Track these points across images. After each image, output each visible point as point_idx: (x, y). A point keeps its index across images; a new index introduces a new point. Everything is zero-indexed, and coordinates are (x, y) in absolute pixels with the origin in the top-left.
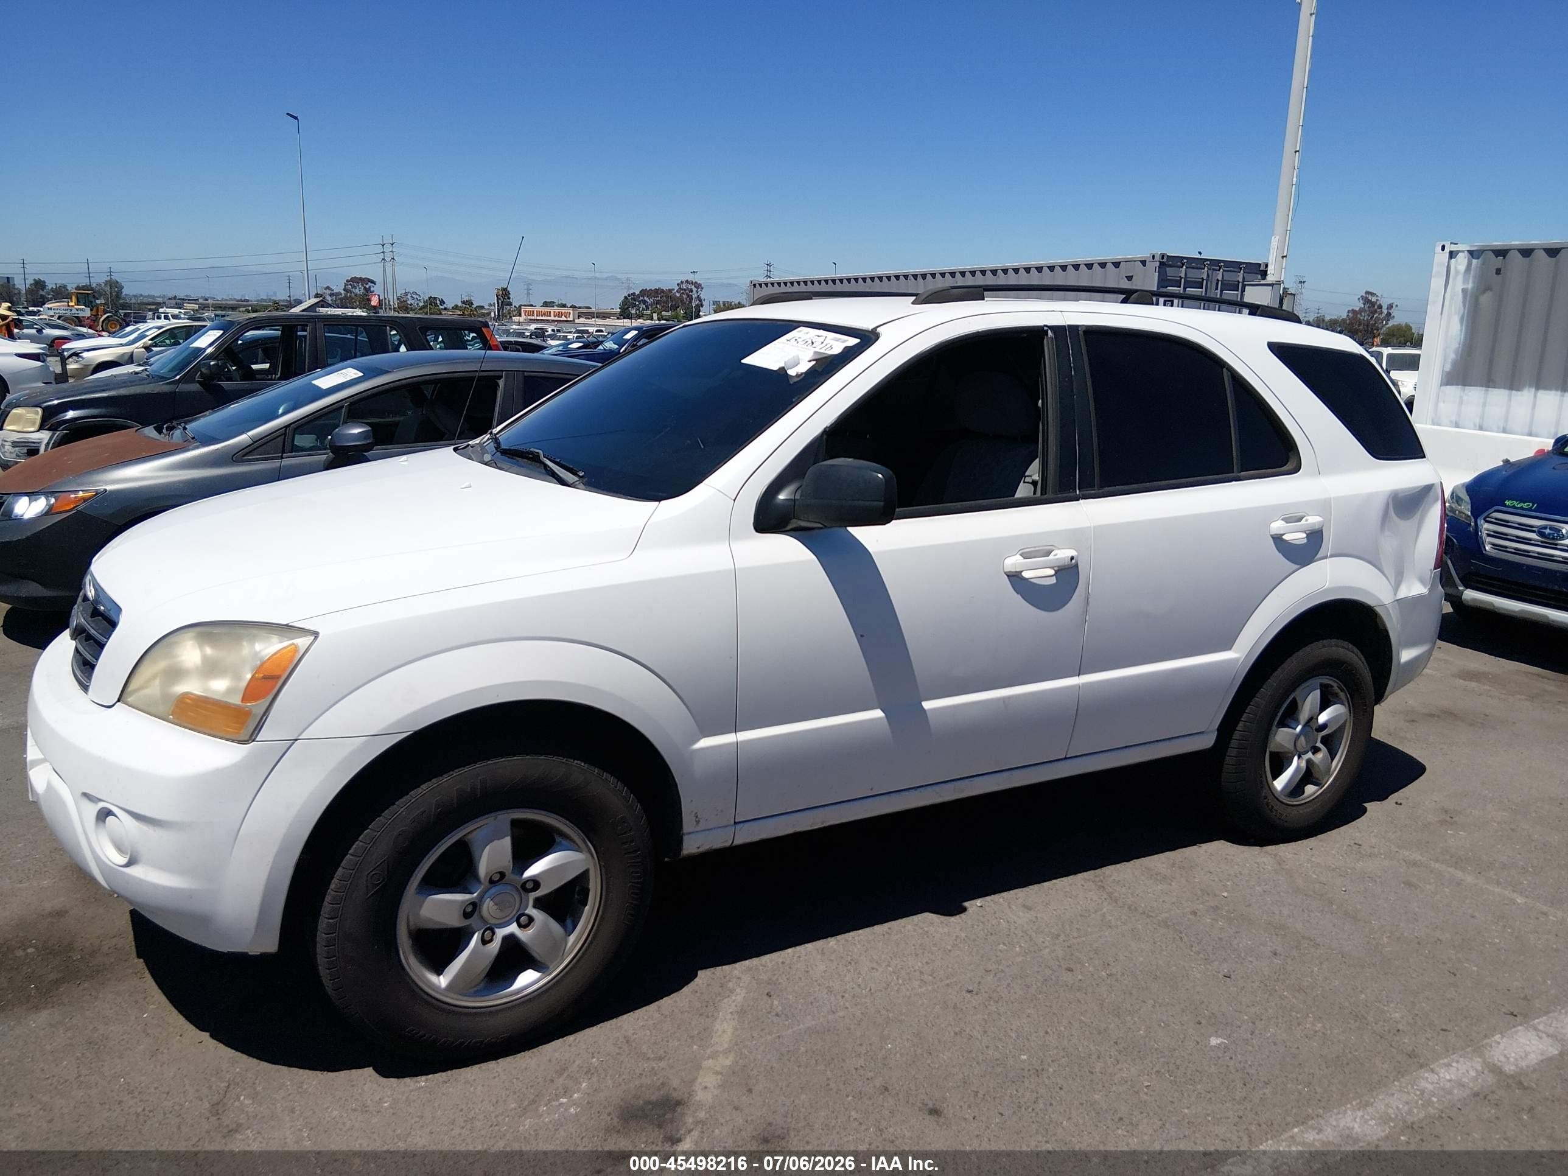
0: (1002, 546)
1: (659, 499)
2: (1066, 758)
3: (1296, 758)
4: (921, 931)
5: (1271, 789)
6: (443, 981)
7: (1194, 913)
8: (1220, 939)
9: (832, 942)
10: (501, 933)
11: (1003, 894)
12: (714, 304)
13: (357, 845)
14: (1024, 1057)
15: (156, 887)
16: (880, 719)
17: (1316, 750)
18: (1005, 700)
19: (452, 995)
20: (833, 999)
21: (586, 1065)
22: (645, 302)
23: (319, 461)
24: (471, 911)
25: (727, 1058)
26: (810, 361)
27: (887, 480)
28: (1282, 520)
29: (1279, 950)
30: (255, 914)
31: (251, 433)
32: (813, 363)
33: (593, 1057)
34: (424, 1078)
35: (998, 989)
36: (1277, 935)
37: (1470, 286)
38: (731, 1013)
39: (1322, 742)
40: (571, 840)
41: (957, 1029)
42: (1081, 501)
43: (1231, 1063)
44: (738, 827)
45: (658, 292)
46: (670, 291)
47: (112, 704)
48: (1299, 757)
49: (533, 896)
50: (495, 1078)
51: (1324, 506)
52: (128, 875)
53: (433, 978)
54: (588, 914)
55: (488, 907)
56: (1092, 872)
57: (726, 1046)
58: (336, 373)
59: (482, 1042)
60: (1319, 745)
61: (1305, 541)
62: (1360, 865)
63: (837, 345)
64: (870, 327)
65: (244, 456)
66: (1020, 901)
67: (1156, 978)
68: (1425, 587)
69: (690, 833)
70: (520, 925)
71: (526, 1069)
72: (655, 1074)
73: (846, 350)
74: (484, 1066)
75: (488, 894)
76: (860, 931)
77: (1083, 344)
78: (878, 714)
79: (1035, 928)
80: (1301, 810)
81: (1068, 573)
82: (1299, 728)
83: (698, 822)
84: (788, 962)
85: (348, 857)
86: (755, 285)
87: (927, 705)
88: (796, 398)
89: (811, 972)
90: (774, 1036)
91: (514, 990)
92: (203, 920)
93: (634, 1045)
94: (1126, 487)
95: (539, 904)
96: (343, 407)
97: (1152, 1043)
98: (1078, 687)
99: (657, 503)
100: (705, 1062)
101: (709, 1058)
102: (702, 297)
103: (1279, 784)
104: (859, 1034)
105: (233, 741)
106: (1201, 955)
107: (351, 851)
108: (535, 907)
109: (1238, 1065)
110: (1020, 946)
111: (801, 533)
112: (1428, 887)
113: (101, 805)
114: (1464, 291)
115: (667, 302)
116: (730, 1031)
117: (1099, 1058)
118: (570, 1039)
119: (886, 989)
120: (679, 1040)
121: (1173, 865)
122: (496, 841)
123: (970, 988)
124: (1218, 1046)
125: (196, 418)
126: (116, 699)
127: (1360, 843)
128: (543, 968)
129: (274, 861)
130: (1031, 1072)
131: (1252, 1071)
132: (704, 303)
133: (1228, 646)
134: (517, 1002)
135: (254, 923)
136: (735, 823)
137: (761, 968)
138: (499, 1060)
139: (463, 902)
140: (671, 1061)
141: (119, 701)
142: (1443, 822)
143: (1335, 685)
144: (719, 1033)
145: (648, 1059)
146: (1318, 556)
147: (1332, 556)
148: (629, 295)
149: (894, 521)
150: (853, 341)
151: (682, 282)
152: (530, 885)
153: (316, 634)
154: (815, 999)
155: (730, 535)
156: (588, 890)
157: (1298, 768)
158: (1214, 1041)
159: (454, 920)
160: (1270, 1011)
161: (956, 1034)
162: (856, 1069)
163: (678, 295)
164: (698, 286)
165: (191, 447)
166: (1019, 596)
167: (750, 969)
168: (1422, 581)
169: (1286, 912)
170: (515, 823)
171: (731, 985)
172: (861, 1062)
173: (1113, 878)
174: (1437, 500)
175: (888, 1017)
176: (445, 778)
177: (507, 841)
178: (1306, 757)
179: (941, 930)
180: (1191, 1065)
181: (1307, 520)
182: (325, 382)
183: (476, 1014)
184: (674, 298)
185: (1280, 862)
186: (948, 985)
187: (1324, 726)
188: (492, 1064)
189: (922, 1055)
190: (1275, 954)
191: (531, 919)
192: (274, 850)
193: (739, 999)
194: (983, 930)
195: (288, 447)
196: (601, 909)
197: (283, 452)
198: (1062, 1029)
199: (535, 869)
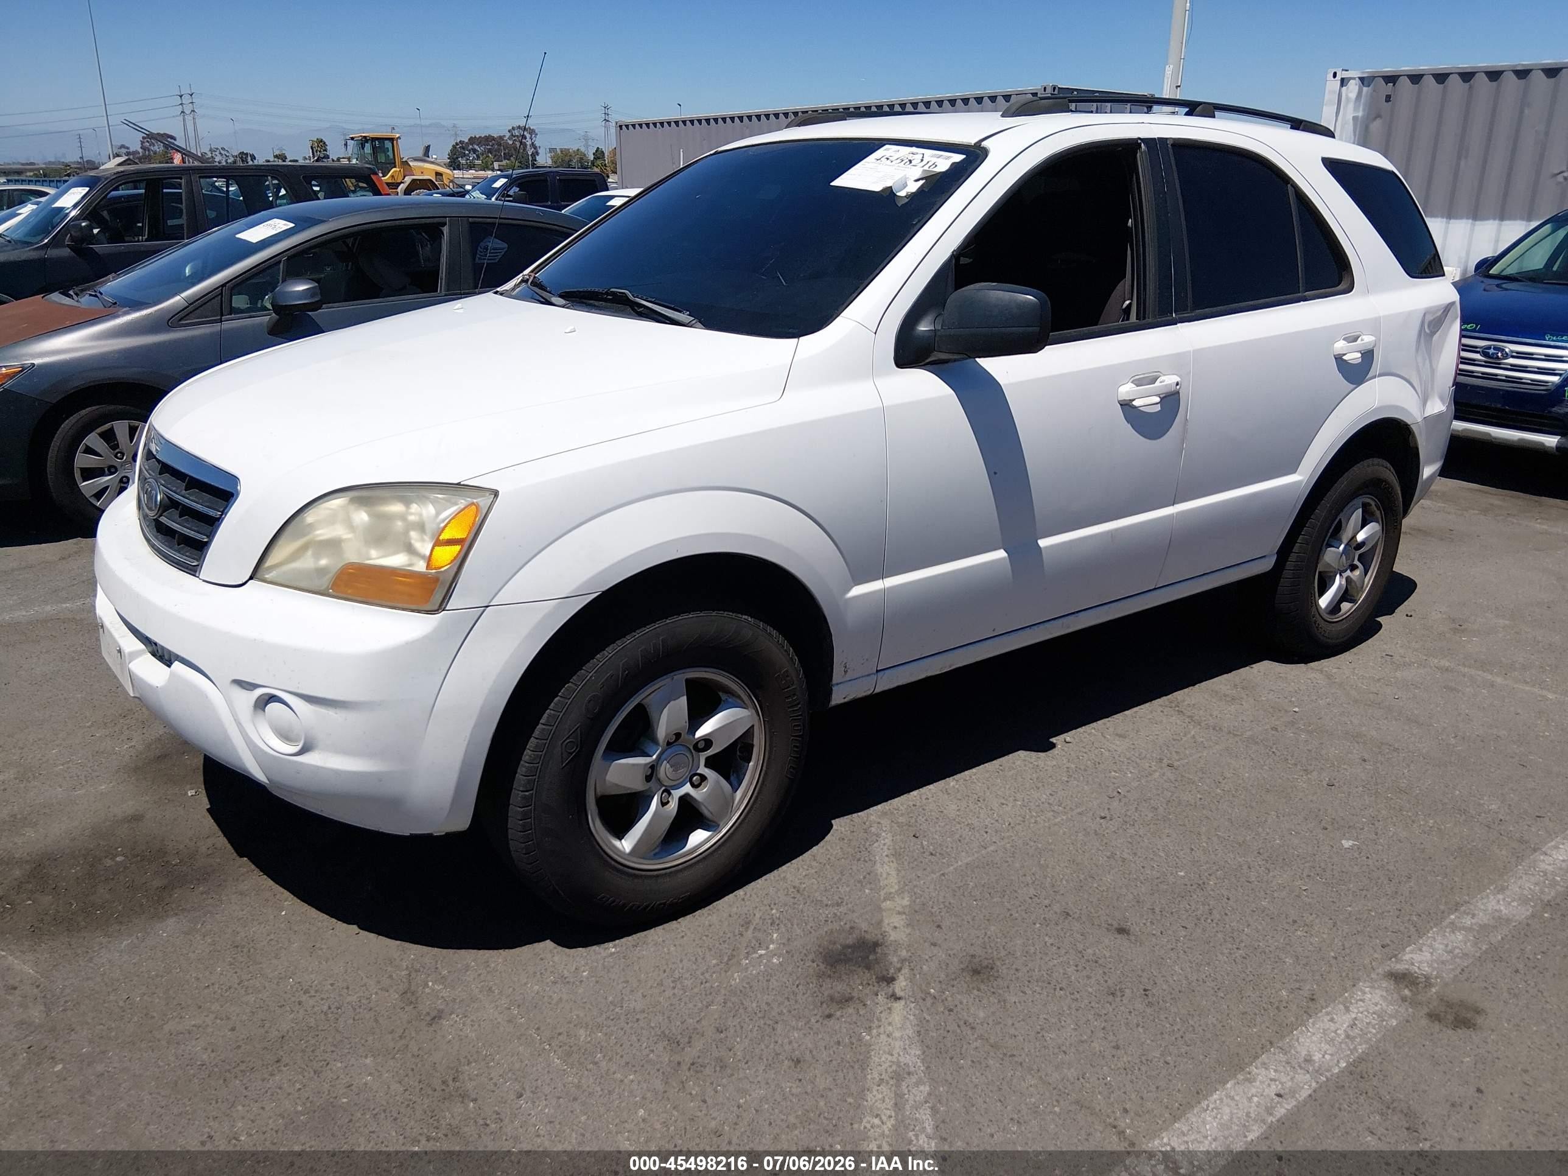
0: (1114, 374)
1: (797, 335)
2: (1155, 589)
3: (1338, 576)
4: (1031, 766)
5: (1317, 605)
6: (626, 845)
7: (1275, 729)
8: (1310, 751)
9: (951, 782)
10: (677, 794)
11: (1091, 725)
12: (550, 152)
13: (549, 715)
14: (1182, 874)
15: (337, 772)
16: (1004, 558)
17: (1353, 568)
18: (1112, 534)
19: (635, 859)
20: (978, 835)
21: (768, 917)
22: (475, 151)
23: (261, 324)
24: (651, 774)
25: (903, 898)
26: (917, 181)
27: (1042, 303)
28: (1344, 339)
29: (1366, 757)
30: (450, 793)
31: (185, 294)
32: (921, 182)
33: (772, 909)
34: (611, 944)
35: (1129, 813)
36: (1358, 743)
37: (1360, 114)
38: (887, 856)
39: (1359, 560)
40: (739, 697)
41: (1109, 854)
42: (1179, 325)
43: (1370, 862)
44: (881, 674)
45: (488, 139)
46: (501, 138)
47: (241, 583)
48: (1341, 575)
49: (703, 757)
50: (683, 937)
51: (1375, 325)
52: (301, 763)
53: (617, 843)
54: (753, 770)
55: (665, 770)
56: (1165, 698)
57: (896, 887)
58: (261, 225)
59: (664, 904)
60: (1356, 562)
61: (1360, 360)
62: (1398, 674)
63: (943, 162)
64: (973, 141)
65: (180, 320)
66: (1111, 730)
67: (1268, 791)
68: (1443, 404)
69: (837, 684)
70: (693, 786)
71: (710, 926)
72: (841, 920)
73: (956, 167)
74: (666, 926)
75: (664, 756)
76: (974, 770)
77: (1172, 159)
78: (1001, 554)
79: (1137, 755)
80: (1339, 627)
81: (1171, 400)
82: (1342, 547)
83: (846, 672)
84: (918, 804)
85: (540, 726)
86: (621, 127)
87: (1043, 543)
88: (916, 220)
89: (945, 811)
90: (938, 874)
91: (689, 850)
92: (394, 804)
93: (806, 893)
94: (1214, 309)
95: (710, 763)
96: (280, 261)
97: (1291, 851)
98: (1171, 517)
99: (796, 340)
100: (884, 904)
101: (885, 900)
102: (537, 144)
103: (1324, 602)
104: (1017, 865)
105: (419, 611)
106: (1299, 767)
107: (542, 721)
108: (706, 766)
109: (1376, 863)
110: (1131, 772)
111: (938, 367)
112: (1468, 689)
113: (259, 692)
114: (1355, 118)
115: (499, 150)
116: (894, 873)
117: (1249, 868)
118: (740, 893)
119: (1024, 821)
120: (848, 886)
121: (1236, 686)
122: (672, 703)
123: (1103, 815)
124: (1351, 848)
125: (104, 282)
126: (247, 577)
127: (1390, 654)
128: (714, 827)
129: (471, 734)
130: (1194, 887)
131: (1392, 868)
132: (539, 151)
133: (1293, 470)
134: (693, 861)
135: (449, 799)
136: (878, 671)
137: (895, 812)
138: (679, 920)
139: (646, 765)
140: (850, 906)
141: (251, 578)
142: (1455, 631)
143: (1373, 503)
144: (884, 876)
145: (827, 905)
146: (1370, 375)
147: (1380, 375)
148: (457, 144)
149: (1047, 347)
150: (958, 158)
151: (513, 128)
152: (701, 745)
153: (496, 494)
154: (961, 836)
155: (873, 371)
156: (752, 746)
157: (1340, 585)
158: (1347, 844)
159: (637, 784)
160: (1383, 812)
161: (1108, 857)
162: (1031, 898)
163: (511, 142)
164: (532, 132)
165: (120, 313)
166: (1129, 425)
167: (884, 814)
168: (1442, 399)
169: (1356, 722)
170: (689, 682)
171: (873, 829)
172: (1032, 891)
173: (1186, 703)
174: (1457, 318)
175: (1037, 848)
176: (628, 640)
177: (683, 700)
178: (1345, 575)
179: (1049, 763)
180: (1334, 867)
181: (1362, 340)
182: (254, 235)
183: (657, 876)
184: (507, 146)
185: (1329, 677)
186: (1080, 814)
187: (1363, 544)
188: (673, 924)
189: (1086, 879)
190: (1365, 760)
191: (703, 778)
192: (471, 723)
193: (888, 841)
194: (1089, 760)
195: (225, 310)
196: (765, 765)
197: (222, 315)
198: (1205, 844)
199: (706, 729)
